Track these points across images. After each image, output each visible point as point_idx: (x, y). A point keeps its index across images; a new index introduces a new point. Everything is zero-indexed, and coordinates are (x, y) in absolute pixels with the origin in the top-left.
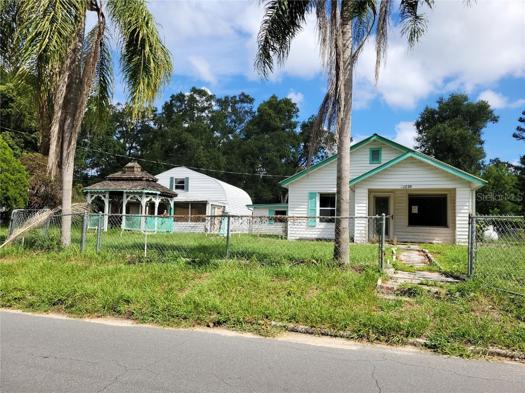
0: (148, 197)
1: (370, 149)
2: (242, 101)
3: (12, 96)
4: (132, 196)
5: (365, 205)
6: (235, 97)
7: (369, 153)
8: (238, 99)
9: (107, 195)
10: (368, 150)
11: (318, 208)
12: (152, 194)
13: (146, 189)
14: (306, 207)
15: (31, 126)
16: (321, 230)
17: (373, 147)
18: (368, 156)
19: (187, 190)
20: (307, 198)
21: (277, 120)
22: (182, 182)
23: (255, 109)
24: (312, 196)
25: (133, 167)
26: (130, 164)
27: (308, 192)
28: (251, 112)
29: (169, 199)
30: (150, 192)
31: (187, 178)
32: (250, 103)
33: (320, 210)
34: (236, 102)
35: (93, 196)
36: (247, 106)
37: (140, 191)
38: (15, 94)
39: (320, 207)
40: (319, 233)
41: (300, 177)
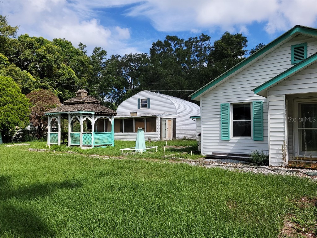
0: (85, 117)
1: (292, 46)
2: (203, 40)
3: (44, 54)
4: (74, 117)
5: (282, 117)
6: (196, 38)
7: (290, 52)
8: (199, 39)
9: (59, 117)
10: (290, 48)
11: (231, 121)
12: (87, 114)
13: (81, 111)
14: (218, 120)
15: (59, 73)
16: (234, 145)
17: (295, 43)
18: (290, 55)
19: (149, 108)
20: (219, 110)
21: (229, 50)
22: (146, 102)
23: (212, 45)
24: (224, 107)
25: (80, 93)
26: (79, 91)
27: (220, 104)
28: (209, 48)
29: (108, 117)
30: (85, 113)
31: (149, 99)
32: (207, 40)
33: (234, 122)
34: (197, 42)
35: (51, 118)
36: (206, 43)
37: (77, 112)
38: (46, 53)
39: (234, 119)
40: (232, 148)
41: (210, 89)
